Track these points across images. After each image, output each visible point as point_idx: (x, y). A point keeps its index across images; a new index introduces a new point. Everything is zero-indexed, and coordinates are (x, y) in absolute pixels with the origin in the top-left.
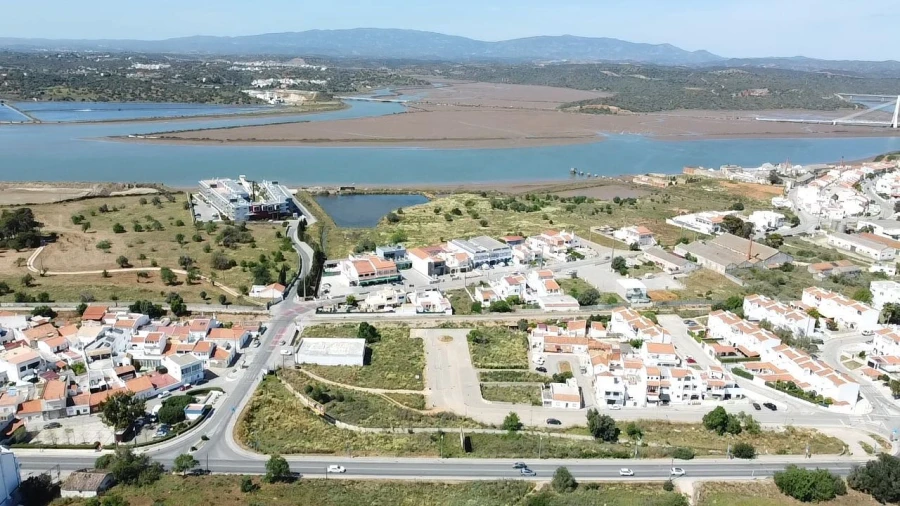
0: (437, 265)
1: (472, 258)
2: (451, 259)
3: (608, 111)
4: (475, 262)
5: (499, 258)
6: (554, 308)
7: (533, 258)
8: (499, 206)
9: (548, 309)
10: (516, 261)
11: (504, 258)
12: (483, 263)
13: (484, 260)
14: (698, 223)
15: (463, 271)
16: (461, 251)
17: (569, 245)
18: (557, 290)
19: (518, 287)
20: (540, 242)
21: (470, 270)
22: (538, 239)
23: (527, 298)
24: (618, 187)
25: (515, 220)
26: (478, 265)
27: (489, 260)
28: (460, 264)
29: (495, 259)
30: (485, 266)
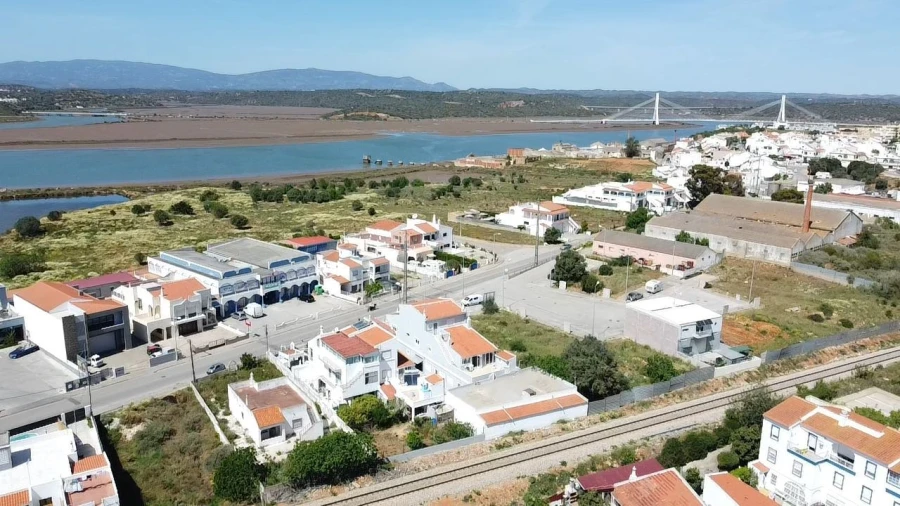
0: (95, 323)
1: (215, 292)
2: (147, 299)
3: (376, 118)
4: (222, 301)
5: (289, 285)
6: (517, 426)
7: (372, 276)
8: (267, 197)
9: (498, 432)
10: (331, 286)
11: (299, 282)
12: (246, 301)
13: (249, 294)
14: (610, 196)
15: (187, 330)
16: (181, 275)
17: (434, 244)
18: (489, 358)
19: (374, 366)
20: (371, 242)
21: (208, 326)
22: (364, 237)
23: (410, 397)
24: (438, 172)
25: (302, 214)
26: (233, 309)
27: (261, 292)
28: (177, 311)
29: (278, 287)
30: (252, 308)
